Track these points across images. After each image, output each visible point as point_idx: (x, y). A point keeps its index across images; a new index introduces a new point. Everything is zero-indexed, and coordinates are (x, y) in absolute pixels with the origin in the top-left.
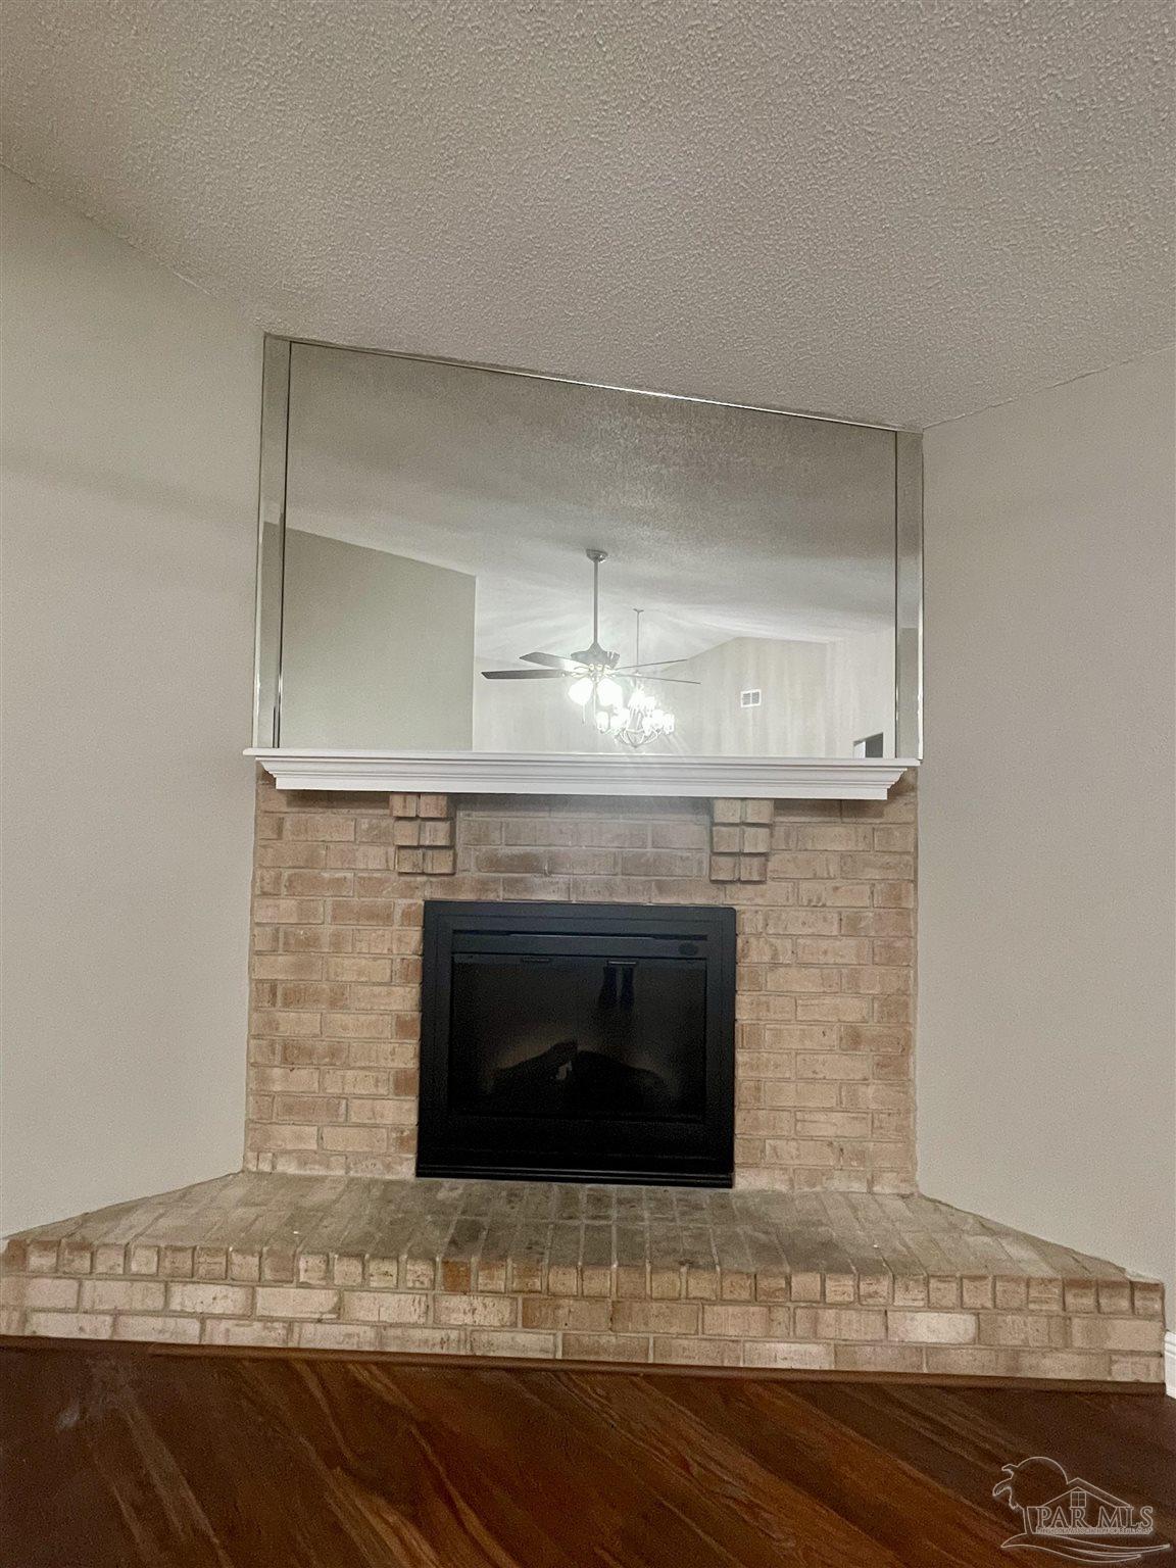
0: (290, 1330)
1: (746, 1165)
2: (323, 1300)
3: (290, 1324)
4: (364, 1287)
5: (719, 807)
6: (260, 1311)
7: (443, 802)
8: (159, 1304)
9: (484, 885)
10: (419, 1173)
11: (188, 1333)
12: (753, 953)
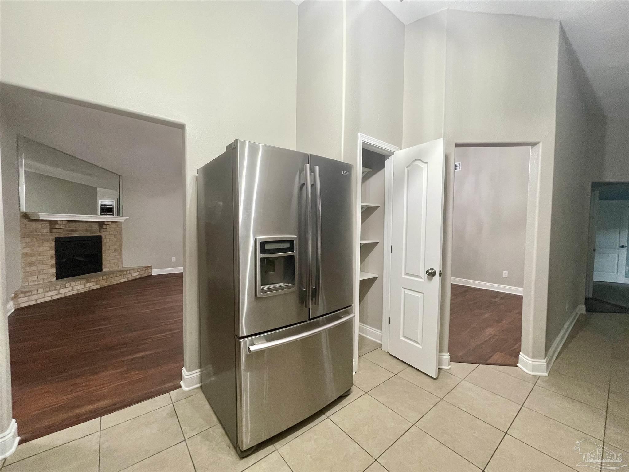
0: (65, 294)
1: (104, 268)
2: (70, 289)
3: (65, 293)
4: (76, 285)
5: (105, 222)
6: (60, 293)
7: (67, 222)
8: (44, 296)
9: (64, 234)
10: (56, 279)
11: (49, 299)
12: (104, 241)
